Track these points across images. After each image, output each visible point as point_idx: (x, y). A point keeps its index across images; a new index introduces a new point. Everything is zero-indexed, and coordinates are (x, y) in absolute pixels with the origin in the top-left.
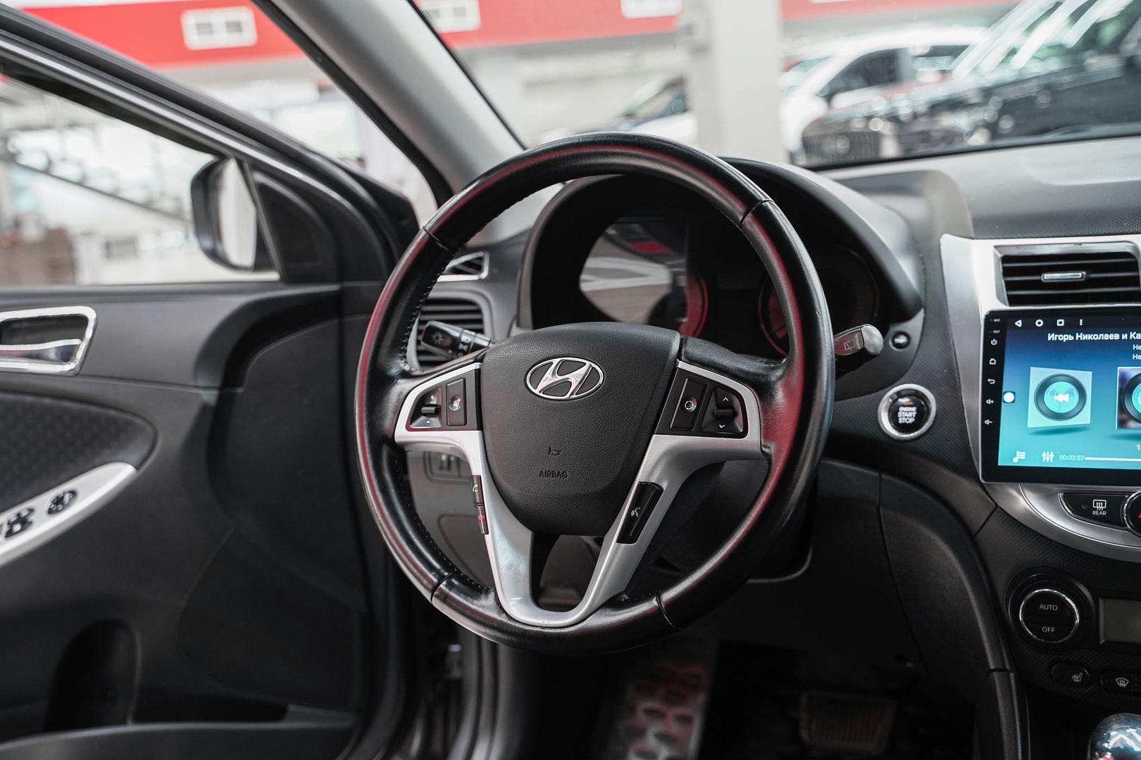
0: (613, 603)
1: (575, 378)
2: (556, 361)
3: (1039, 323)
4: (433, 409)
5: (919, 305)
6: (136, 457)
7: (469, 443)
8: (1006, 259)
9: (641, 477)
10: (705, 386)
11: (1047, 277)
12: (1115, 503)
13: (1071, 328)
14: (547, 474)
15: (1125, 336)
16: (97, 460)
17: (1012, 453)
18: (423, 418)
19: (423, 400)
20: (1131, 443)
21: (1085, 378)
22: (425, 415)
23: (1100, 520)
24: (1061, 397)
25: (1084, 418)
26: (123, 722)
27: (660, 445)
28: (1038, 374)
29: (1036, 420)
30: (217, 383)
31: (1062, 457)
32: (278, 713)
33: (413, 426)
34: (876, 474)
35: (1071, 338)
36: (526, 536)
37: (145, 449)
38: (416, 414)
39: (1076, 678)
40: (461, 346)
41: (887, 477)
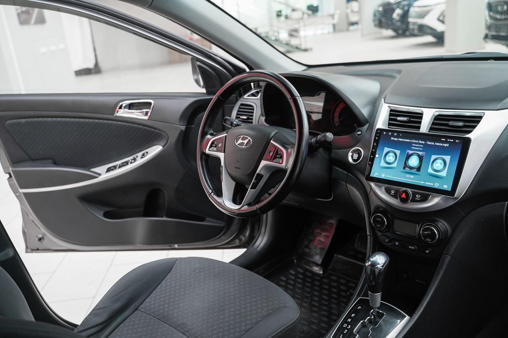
0: (249, 205)
1: (246, 142)
2: (242, 136)
3: (390, 134)
4: (215, 145)
5: (367, 121)
6: (163, 144)
7: (221, 155)
8: (391, 110)
9: (258, 172)
10: (276, 148)
11: (399, 118)
12: (397, 192)
13: (397, 137)
14: (236, 168)
15: (411, 141)
16: (154, 144)
17: (375, 174)
18: (213, 147)
19: (213, 143)
20: (405, 174)
21: (398, 152)
22: (214, 147)
23: (392, 196)
24: (391, 158)
25: (395, 165)
26: (163, 217)
27: (263, 163)
28: (386, 150)
29: (383, 164)
30: (186, 124)
31: (387, 176)
32: (203, 220)
33: (210, 149)
34: (347, 173)
35: (397, 139)
36: (233, 184)
37: (165, 142)
38: (211, 146)
39: (387, 240)
40: (233, 125)
41: (350, 174)
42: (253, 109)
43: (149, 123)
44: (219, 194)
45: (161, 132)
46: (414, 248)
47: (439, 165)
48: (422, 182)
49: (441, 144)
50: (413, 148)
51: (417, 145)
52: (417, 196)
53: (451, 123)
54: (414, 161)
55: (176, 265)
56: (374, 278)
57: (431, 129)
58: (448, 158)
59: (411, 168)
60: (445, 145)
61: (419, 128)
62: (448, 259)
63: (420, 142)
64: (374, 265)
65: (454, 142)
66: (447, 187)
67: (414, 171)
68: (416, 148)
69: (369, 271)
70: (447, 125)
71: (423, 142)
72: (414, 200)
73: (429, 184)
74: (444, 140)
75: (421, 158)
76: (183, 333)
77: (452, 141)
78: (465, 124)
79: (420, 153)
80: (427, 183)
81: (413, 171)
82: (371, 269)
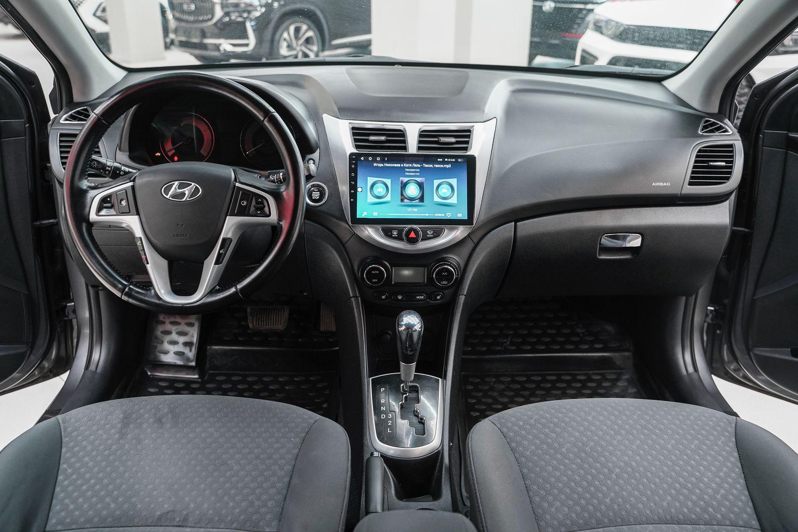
1: (187, 191)
2: (176, 183)
3: (370, 159)
4: (111, 205)
5: (316, 144)
8: (353, 128)
9: (223, 235)
10: (249, 194)
11: (372, 138)
12: (400, 231)
13: (383, 161)
14: (177, 235)
15: (402, 165)
17: (361, 214)
18: (106, 209)
19: (104, 200)
20: (406, 208)
21: (388, 182)
23: (395, 238)
24: (380, 190)
27: (231, 221)
28: (371, 180)
29: (371, 199)
31: (381, 214)
35: (382, 165)
39: (383, 297)
40: (107, 168)
41: (308, 222)
46: (423, 297)
47: (445, 191)
48: (427, 215)
49: (442, 166)
50: (407, 174)
51: (412, 170)
52: (428, 232)
53: (443, 139)
54: (412, 190)
56: (410, 346)
57: (419, 148)
58: (454, 181)
59: (412, 199)
60: (448, 166)
61: (405, 148)
62: (462, 299)
63: (415, 166)
64: (409, 327)
65: (457, 161)
66: (463, 215)
67: (416, 202)
68: (412, 174)
69: (404, 337)
71: (419, 166)
72: (425, 238)
73: (440, 215)
74: (441, 160)
75: (421, 186)
77: (454, 160)
79: (419, 179)
80: (436, 215)
81: (414, 203)
82: (407, 334)
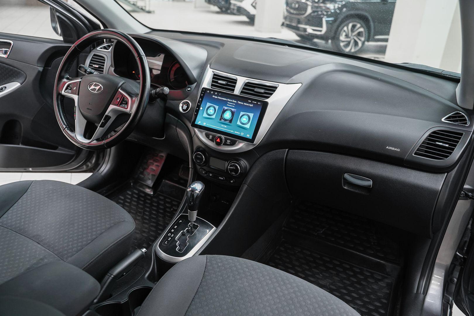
0: (98, 140)
1: (97, 88)
2: (94, 83)
3: (212, 92)
4: (70, 88)
5: (195, 81)
6: (21, 81)
7: (76, 97)
8: (214, 75)
9: (106, 114)
10: (122, 96)
11: (219, 82)
12: (214, 137)
13: (217, 95)
14: (88, 109)
15: (227, 100)
16: (12, 80)
17: (199, 122)
18: (68, 90)
19: (68, 86)
20: (220, 124)
21: (217, 107)
22: (69, 89)
23: (210, 140)
24: (211, 111)
25: (214, 117)
26: (19, 144)
27: (111, 107)
28: (208, 104)
29: (205, 115)
30: (43, 66)
31: (207, 124)
32: (55, 148)
33: (65, 91)
34: (177, 119)
35: (217, 97)
36: (85, 122)
37: (24, 80)
38: (67, 89)
39: (204, 172)
40: (87, 72)
41: (179, 121)
42: (105, 60)
43: (8, 61)
44: (73, 129)
45: (20, 71)
46: (222, 179)
47: (245, 119)
48: (232, 131)
49: (248, 105)
50: (228, 105)
51: (231, 103)
52: (228, 141)
53: (256, 90)
54: (228, 115)
55: (32, 186)
56: (193, 200)
57: (242, 92)
58: (251, 115)
59: (225, 120)
60: (251, 105)
61: (233, 90)
62: (245, 187)
63: (234, 101)
64: (193, 190)
65: (257, 103)
66: (249, 136)
67: (227, 122)
68: (230, 106)
69: (189, 195)
70: (253, 91)
71: (236, 102)
72: (225, 144)
73: (237, 133)
74: (250, 101)
75: (233, 113)
76: (37, 243)
77: (256, 103)
78: (266, 91)
79: (233, 110)
80: (236, 132)
81: (226, 122)
82: (191, 193)
